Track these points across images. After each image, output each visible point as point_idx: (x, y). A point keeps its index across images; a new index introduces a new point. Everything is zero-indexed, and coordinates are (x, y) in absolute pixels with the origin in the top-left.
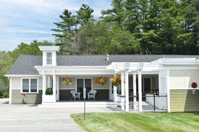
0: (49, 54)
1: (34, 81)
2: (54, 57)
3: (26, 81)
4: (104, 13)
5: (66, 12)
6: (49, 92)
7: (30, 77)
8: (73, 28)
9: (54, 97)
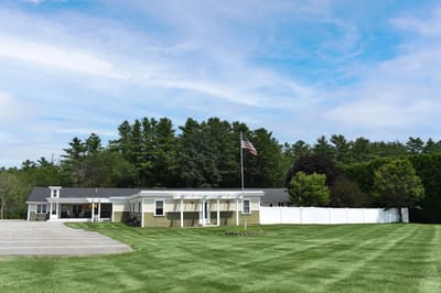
0: (55, 191)
1: (44, 206)
2: (58, 193)
3: (39, 206)
4: (111, 142)
5: (76, 140)
6: (54, 213)
7: (42, 203)
8: (81, 154)
9: (56, 216)
